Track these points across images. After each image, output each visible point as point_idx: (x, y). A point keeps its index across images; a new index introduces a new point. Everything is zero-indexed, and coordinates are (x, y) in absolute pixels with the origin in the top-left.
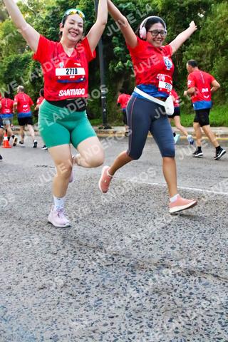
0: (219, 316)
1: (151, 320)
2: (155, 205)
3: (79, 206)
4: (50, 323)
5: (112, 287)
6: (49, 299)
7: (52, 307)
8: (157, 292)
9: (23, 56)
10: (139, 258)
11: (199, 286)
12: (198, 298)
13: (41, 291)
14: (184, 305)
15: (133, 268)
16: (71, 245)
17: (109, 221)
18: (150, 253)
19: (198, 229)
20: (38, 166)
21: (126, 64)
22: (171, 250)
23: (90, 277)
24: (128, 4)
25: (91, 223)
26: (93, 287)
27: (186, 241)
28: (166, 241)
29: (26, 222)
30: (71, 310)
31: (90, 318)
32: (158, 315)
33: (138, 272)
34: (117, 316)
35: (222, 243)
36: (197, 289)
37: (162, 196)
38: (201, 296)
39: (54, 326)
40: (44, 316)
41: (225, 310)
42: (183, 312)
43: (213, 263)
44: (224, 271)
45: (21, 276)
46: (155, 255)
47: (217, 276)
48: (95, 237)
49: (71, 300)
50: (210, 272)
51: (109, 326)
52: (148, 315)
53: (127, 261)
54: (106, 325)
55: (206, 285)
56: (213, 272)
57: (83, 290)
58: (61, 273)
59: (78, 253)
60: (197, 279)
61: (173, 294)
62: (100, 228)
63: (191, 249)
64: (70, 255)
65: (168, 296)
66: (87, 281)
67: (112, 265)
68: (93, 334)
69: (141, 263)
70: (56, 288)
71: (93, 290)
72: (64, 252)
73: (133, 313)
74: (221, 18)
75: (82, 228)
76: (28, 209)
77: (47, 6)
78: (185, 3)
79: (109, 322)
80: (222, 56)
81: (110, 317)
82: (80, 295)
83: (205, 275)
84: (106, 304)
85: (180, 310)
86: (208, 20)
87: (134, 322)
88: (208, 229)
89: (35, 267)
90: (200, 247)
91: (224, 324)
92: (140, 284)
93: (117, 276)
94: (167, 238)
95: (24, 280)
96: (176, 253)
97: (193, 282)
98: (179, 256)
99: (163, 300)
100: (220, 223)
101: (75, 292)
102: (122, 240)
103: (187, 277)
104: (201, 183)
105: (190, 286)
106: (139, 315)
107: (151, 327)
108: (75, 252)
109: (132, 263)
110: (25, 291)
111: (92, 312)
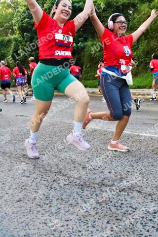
0: (141, 219)
1: (94, 222)
2: (98, 143)
3: (45, 144)
4: (24, 225)
5: (67, 200)
6: (24, 209)
7: (25, 214)
8: (98, 203)
9: (7, 38)
10: (87, 179)
11: (128, 198)
12: (127, 207)
13: (18, 203)
14: (117, 212)
15: (82, 187)
16: (40, 171)
17: (66, 154)
18: (94, 176)
19: (127, 159)
20: (17, 116)
21: (79, 45)
22: (109, 174)
23: (52, 193)
24: (81, 4)
25: (53, 156)
26: (54, 200)
27: (119, 168)
28: (105, 167)
29: (8, 155)
30: (39, 216)
31: (52, 221)
32: (99, 219)
33: (85, 189)
34: (71, 220)
35: (143, 169)
36: (126, 201)
37: (103, 136)
38: (128, 205)
39: (27, 227)
40: (20, 221)
41: (145, 215)
42: (116, 217)
43: (138, 183)
44: (145, 189)
45: (4, 192)
46: (98, 177)
47: (140, 192)
48: (56, 165)
49: (39, 209)
50: (135, 189)
51: (65, 227)
52: (92, 219)
53: (78, 181)
54: (63, 226)
55: (132, 198)
56: (138, 189)
57: (47, 202)
58: (32, 190)
59: (44, 176)
60: (126, 194)
61: (110, 204)
62: (60, 159)
63: (122, 173)
64: (38, 177)
65: (106, 206)
66: (51, 196)
67: (68, 184)
68: (54, 232)
69: (88, 183)
70: (29, 201)
71: (55, 202)
72: (34, 176)
73: (82, 218)
74: (144, 14)
75: (47, 159)
76: (10, 145)
77: (24, 4)
78: (120, 3)
79: (65, 224)
80: (145, 40)
81: (66, 221)
82: (45, 206)
83: (132, 191)
84: (63, 211)
85: (115, 215)
86: (135, 15)
87: (83, 224)
88: (134, 159)
89: (14, 186)
90: (128, 172)
91: (144, 225)
92: (87, 197)
93: (71, 192)
94: (106, 165)
95: (6, 195)
96: (112, 176)
97: (123, 196)
98: (114, 178)
99: (103, 209)
100: (143, 155)
101: (42, 204)
102: (75, 167)
103: (119, 193)
104: (129, 127)
105: (121, 198)
106: (86, 219)
107: (94, 227)
108: (42, 176)
109: (82, 183)
110: (7, 203)
111: (54, 217)
